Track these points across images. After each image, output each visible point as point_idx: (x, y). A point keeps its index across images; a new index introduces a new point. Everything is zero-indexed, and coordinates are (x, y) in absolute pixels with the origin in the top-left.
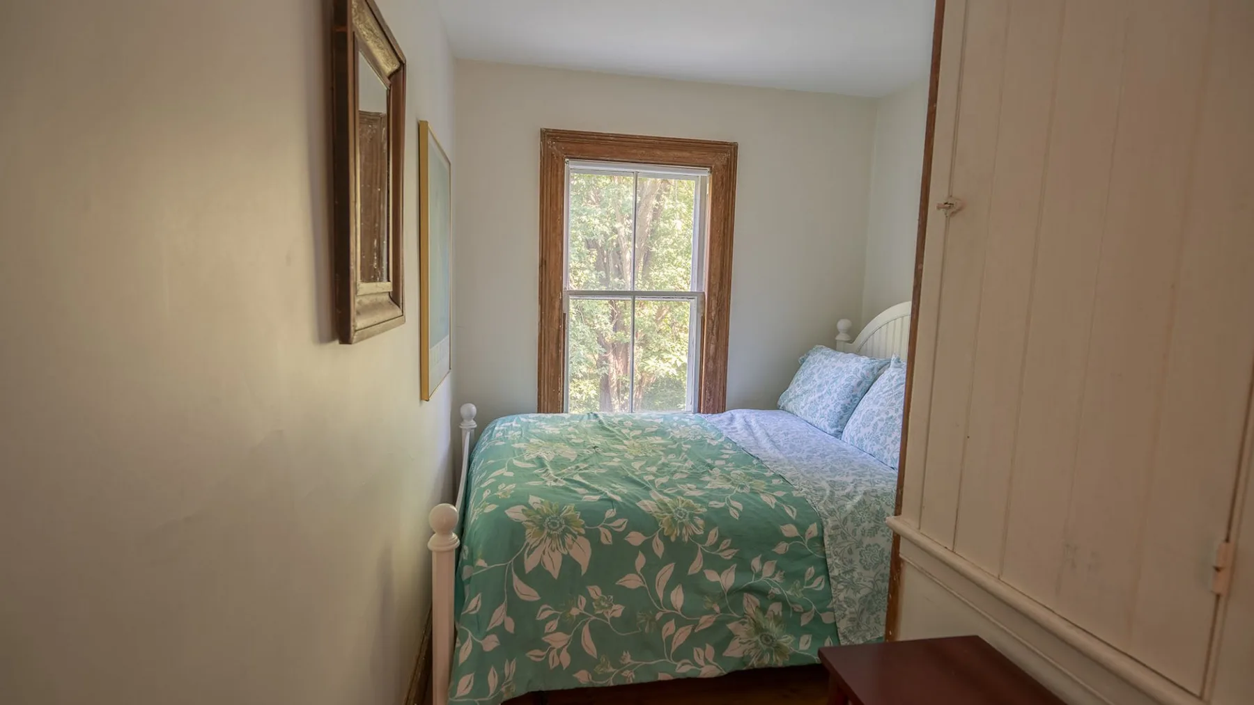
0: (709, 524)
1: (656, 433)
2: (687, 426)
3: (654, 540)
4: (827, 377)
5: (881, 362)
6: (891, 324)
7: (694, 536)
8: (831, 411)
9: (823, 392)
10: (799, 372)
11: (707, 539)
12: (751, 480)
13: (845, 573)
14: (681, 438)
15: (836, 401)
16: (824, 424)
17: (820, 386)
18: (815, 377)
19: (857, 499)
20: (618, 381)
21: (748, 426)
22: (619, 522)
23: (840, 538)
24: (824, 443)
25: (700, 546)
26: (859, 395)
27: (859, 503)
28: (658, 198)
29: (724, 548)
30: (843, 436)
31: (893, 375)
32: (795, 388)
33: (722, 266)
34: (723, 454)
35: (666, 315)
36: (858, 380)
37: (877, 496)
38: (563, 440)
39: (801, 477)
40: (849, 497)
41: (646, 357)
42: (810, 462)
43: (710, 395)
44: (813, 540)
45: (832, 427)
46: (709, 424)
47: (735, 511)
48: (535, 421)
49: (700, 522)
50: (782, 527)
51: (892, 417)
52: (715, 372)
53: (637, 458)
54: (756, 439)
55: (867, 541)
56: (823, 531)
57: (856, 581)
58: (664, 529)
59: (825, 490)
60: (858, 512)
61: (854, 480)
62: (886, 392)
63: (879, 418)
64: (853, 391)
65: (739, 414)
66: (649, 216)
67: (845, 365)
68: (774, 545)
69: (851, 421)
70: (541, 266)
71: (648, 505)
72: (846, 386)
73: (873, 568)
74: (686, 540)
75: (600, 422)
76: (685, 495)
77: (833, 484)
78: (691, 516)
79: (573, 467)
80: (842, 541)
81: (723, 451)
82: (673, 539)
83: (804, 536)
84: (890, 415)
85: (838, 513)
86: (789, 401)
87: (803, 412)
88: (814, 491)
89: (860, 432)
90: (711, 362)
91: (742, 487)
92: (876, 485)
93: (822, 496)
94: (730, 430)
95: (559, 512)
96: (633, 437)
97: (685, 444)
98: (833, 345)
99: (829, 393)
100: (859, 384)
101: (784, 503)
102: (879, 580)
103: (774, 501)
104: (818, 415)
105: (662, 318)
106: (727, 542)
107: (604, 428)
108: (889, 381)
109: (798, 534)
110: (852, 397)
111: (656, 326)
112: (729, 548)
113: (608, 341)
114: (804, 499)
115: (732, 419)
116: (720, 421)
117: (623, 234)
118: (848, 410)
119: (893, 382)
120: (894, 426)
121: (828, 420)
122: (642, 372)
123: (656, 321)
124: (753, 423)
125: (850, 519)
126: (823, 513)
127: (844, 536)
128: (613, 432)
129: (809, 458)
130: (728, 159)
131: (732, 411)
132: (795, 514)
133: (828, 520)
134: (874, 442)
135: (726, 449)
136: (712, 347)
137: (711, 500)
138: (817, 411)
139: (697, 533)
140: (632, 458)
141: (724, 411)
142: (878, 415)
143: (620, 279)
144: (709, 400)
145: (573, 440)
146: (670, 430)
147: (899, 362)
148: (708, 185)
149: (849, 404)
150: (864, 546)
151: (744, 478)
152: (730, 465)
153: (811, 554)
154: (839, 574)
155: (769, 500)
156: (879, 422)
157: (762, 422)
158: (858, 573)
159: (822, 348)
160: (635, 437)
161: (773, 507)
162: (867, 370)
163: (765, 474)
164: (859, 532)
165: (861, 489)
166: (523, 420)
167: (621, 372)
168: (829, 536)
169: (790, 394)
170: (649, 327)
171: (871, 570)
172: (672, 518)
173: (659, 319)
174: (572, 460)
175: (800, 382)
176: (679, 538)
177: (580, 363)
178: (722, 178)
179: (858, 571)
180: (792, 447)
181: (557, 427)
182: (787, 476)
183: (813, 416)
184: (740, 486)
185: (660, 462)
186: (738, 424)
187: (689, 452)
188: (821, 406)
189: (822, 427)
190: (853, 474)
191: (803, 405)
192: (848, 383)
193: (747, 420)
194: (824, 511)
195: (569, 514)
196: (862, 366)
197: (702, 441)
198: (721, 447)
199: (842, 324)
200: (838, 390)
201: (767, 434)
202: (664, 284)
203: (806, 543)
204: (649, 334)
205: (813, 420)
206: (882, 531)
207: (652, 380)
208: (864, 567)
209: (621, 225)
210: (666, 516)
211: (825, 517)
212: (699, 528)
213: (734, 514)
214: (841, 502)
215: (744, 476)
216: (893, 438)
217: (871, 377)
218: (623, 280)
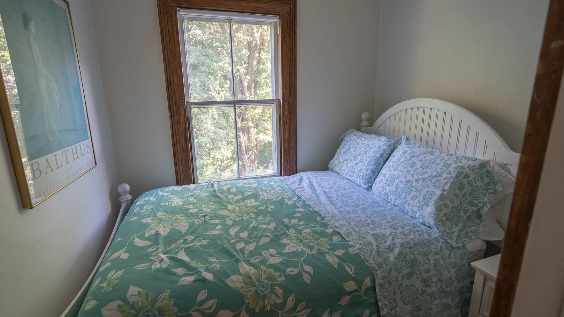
0: (287, 292)
1: (251, 197)
2: (272, 188)
3: (242, 314)
4: (359, 151)
5: (395, 140)
6: (398, 115)
7: (275, 305)
8: (363, 173)
9: (358, 161)
10: (341, 147)
11: (286, 305)
12: (317, 239)
13: (391, 310)
14: (268, 200)
15: (367, 167)
16: (359, 181)
17: (355, 156)
18: (352, 150)
19: (397, 250)
20: (246, 146)
21: (311, 186)
22: (210, 303)
23: (387, 285)
24: (363, 198)
25: (280, 312)
26: (382, 163)
27: (399, 254)
28: (259, 53)
29: (301, 309)
30: (372, 190)
31: (406, 149)
32: (339, 158)
33: (290, 82)
34: (296, 212)
35: (267, 112)
36: (381, 154)
37: (410, 247)
38: (183, 212)
39: (353, 233)
40: (390, 249)
41: (258, 133)
42: (356, 215)
43: (287, 164)
44: (368, 289)
45: (365, 184)
46: (287, 186)
47: (307, 275)
48: (168, 194)
49: (279, 291)
50: (345, 284)
51: (409, 181)
52: (289, 149)
53: (235, 223)
54: (317, 195)
55: (406, 282)
56: (375, 282)
57: (399, 314)
58: (249, 303)
59: (371, 244)
60: (398, 262)
61: (391, 232)
62: (403, 162)
63: (399, 180)
64: (378, 160)
65: (305, 175)
66: (255, 63)
67: (371, 143)
68: (339, 299)
69: (377, 180)
70: (167, 86)
71: (235, 281)
72: (373, 157)
73: (411, 303)
74: (269, 309)
75: (214, 191)
76: (267, 264)
77: (376, 237)
78: (272, 287)
79: (182, 241)
80: (389, 286)
81: (297, 210)
82: (257, 310)
83: (361, 288)
84: (408, 179)
85: (384, 265)
86: (335, 166)
87: (345, 174)
88: (364, 247)
89: (385, 189)
90: (286, 143)
91: (311, 248)
92: (408, 237)
93: (371, 251)
94: (300, 190)
95: (154, 301)
96: (235, 202)
97: (270, 204)
98: (359, 129)
99: (362, 161)
100: (382, 155)
101: (344, 261)
102: (415, 310)
103: (337, 260)
104: (355, 175)
105: (265, 114)
106: (303, 304)
107: (216, 196)
108: (404, 154)
109: (357, 288)
110: (377, 164)
111: (262, 118)
112: (304, 309)
113: (239, 126)
114: (357, 254)
115: (301, 180)
116: (294, 182)
117: (242, 72)
118: (375, 173)
119: (407, 155)
120: (412, 187)
121: (362, 179)
122: (257, 141)
123: (262, 115)
124: (315, 184)
125: (393, 269)
126: (374, 267)
127: (390, 283)
128: (221, 198)
129: (355, 211)
130: (290, 9)
131: (301, 173)
132: (353, 271)
133: (378, 272)
134: (397, 198)
135: (298, 207)
136: (287, 134)
137: (288, 267)
138: (354, 173)
139: (277, 302)
140: (231, 223)
141: (296, 173)
142: (399, 178)
143: (243, 95)
144: (287, 166)
145: (191, 211)
146: (261, 193)
147: (408, 140)
148: (278, 27)
149: (376, 169)
150: (404, 287)
151: (312, 237)
152: (301, 223)
153: (367, 300)
154: (387, 312)
155: (332, 259)
156: (399, 183)
157: (320, 182)
158: (400, 308)
159: (354, 131)
160: (237, 201)
161: (336, 266)
162: (386, 146)
163: (326, 230)
164: (400, 278)
165: (398, 241)
166: (160, 193)
167: (247, 141)
168: (379, 285)
169: (336, 161)
170: (259, 119)
171: (410, 305)
172: (256, 292)
173: (263, 114)
174: (184, 232)
175: (342, 154)
176: (262, 309)
177: (221, 141)
178: (287, 22)
179: (400, 306)
180: (342, 202)
181: (182, 198)
182: (343, 232)
183: (351, 176)
184: (310, 246)
185: (251, 226)
186: (305, 184)
187: (272, 214)
188: (356, 170)
189: (358, 183)
190: (390, 227)
191: (345, 168)
192: (374, 155)
193: (311, 180)
194: (374, 265)
195: (163, 303)
196: (383, 143)
197: (282, 201)
198: (295, 206)
199: (364, 116)
200: (368, 159)
201: (324, 192)
202: (265, 97)
203: (363, 293)
204: (259, 123)
205: (352, 179)
206: (416, 275)
207: (262, 144)
208: (404, 303)
209: (241, 68)
210: (250, 291)
211: (375, 271)
212: (279, 297)
213: (307, 279)
214: (385, 255)
215: (312, 234)
216: (412, 196)
217: (389, 151)
218: (244, 96)
